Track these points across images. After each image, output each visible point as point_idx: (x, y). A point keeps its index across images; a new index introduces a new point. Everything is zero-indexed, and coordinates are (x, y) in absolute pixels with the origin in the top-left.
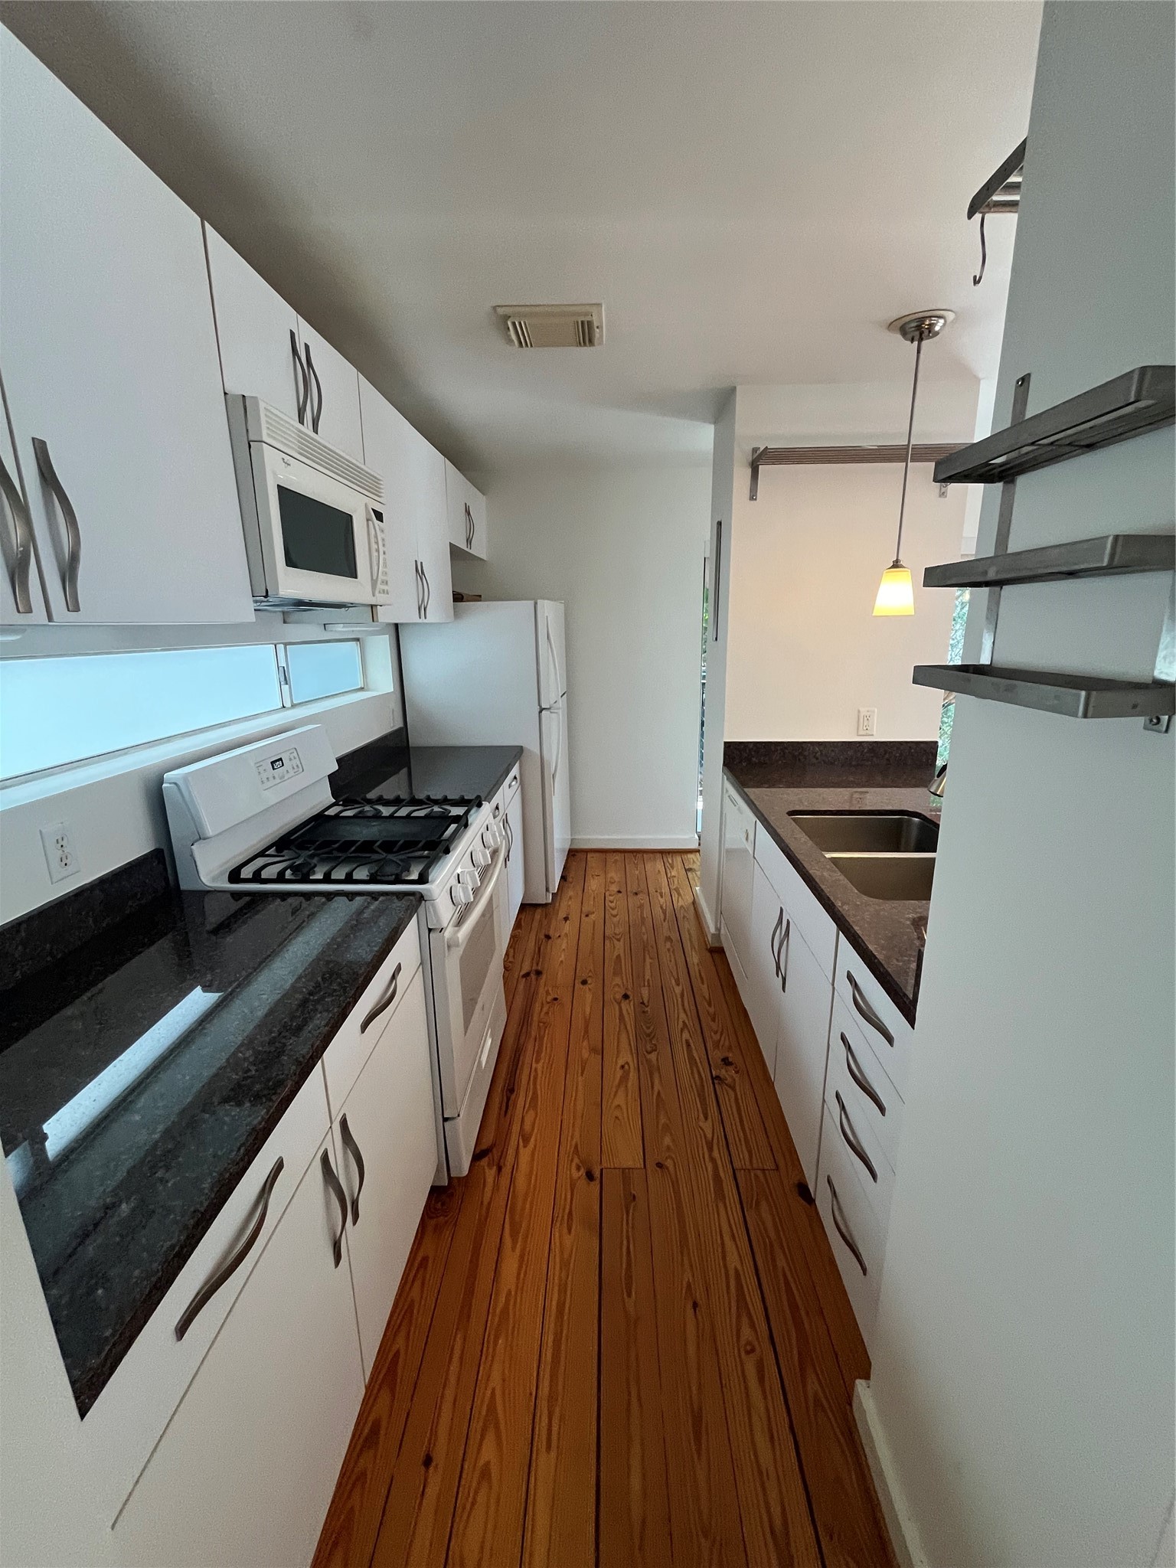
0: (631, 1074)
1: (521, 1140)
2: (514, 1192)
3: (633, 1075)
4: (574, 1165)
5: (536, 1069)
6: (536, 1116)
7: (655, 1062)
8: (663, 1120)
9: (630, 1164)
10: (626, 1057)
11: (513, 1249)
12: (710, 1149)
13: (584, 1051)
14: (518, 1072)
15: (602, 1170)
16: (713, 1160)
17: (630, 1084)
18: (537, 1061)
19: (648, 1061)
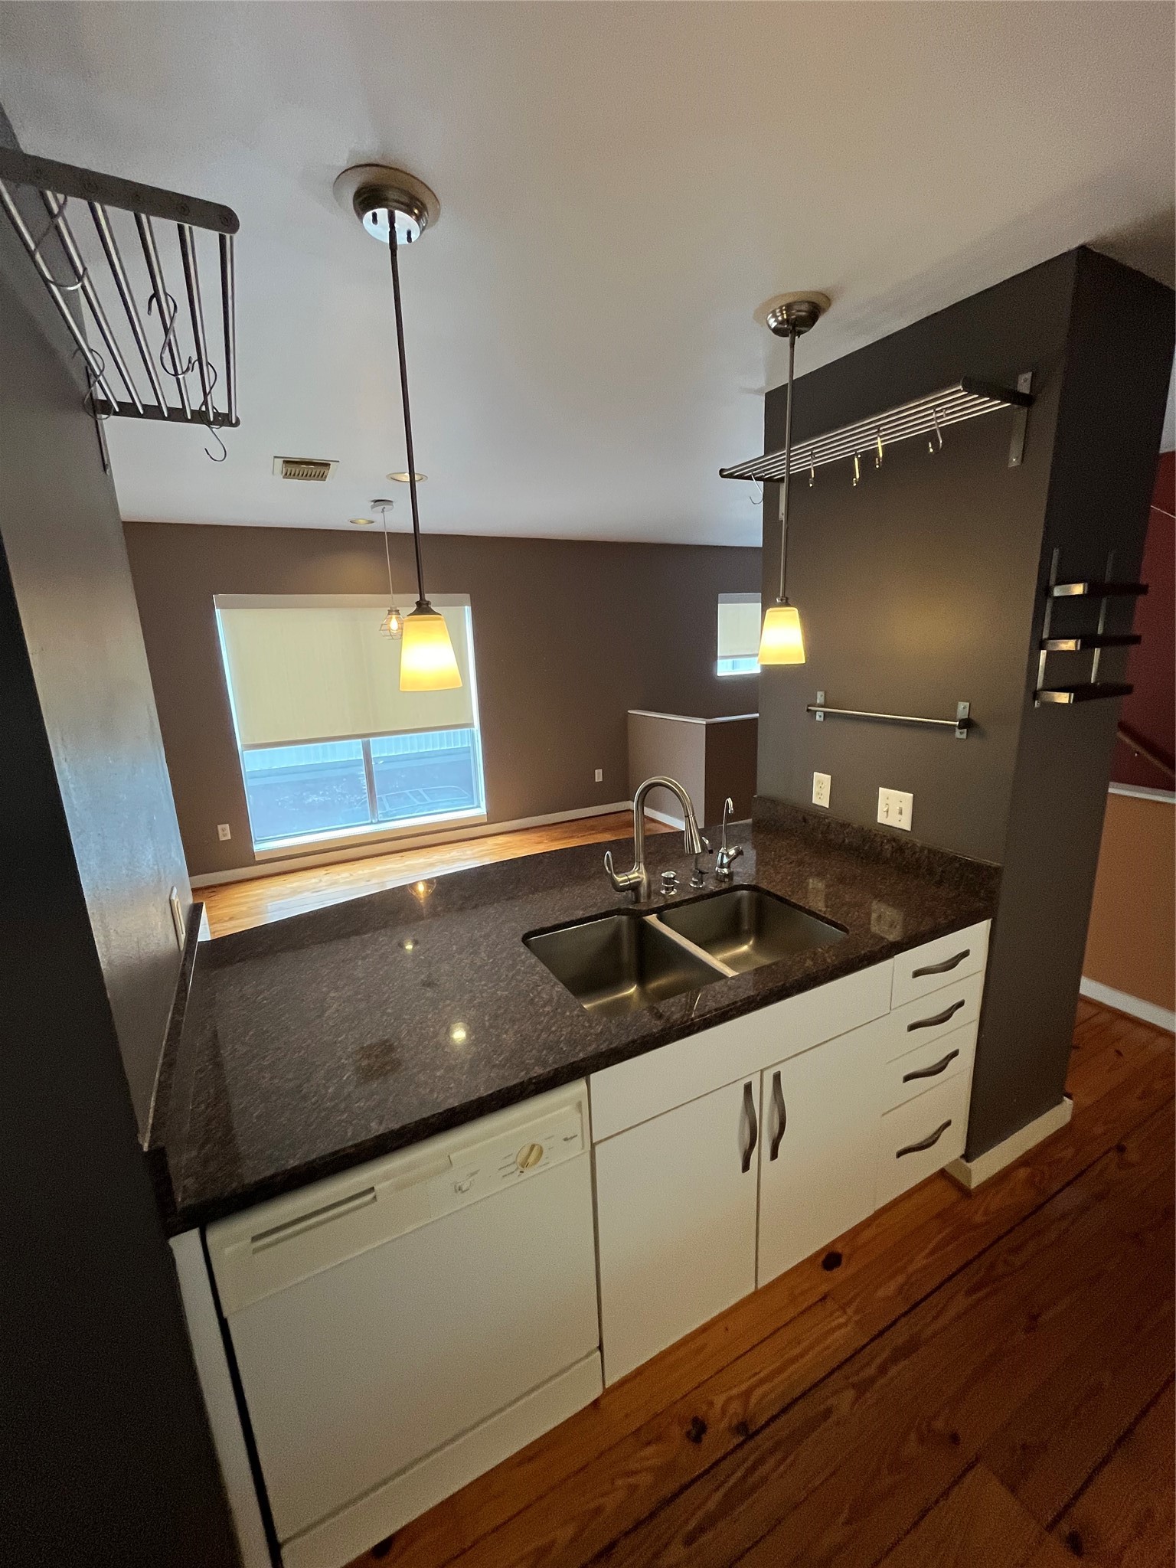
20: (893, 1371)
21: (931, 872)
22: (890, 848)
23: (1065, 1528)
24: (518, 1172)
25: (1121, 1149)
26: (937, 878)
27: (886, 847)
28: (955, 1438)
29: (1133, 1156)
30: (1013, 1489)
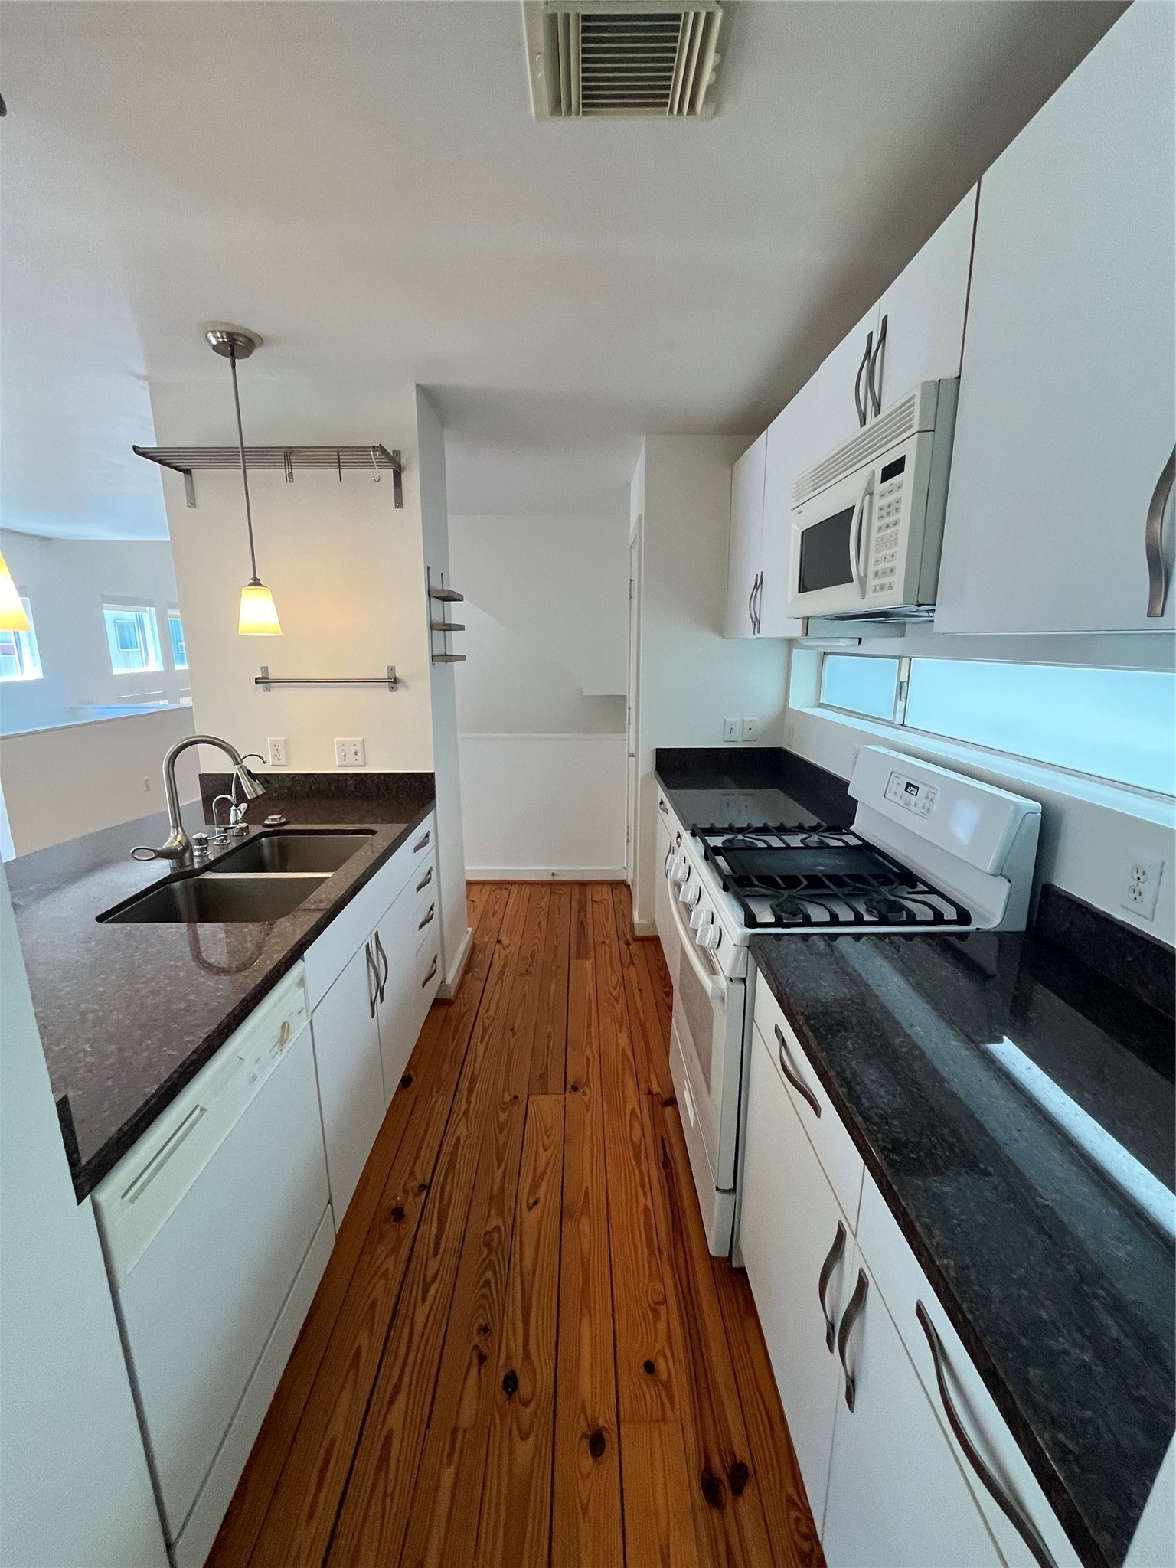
0: (527, 1190)
1: (639, 1115)
2: (633, 1077)
3: (525, 1190)
4: (588, 1097)
5: (645, 1196)
6: (630, 1136)
7: (493, 1213)
8: (502, 1138)
9: (540, 1097)
10: (530, 1219)
11: (624, 1050)
12: (467, 1111)
13: (587, 1230)
14: (667, 1192)
15: (565, 1092)
16: (468, 1101)
17: (530, 1176)
18: (646, 1207)
19: (501, 1213)
20: (473, 1099)
21: (388, 789)
22: (354, 783)
23: (568, 1087)
24: (279, 1052)
25: (499, 942)
26: (394, 793)
27: (350, 783)
28: (516, 1097)
29: (506, 942)
30: (546, 1093)
